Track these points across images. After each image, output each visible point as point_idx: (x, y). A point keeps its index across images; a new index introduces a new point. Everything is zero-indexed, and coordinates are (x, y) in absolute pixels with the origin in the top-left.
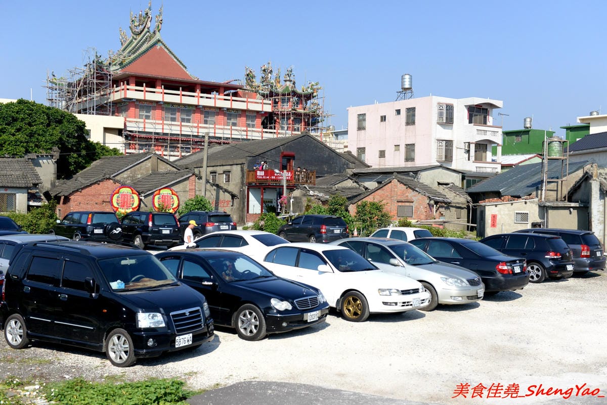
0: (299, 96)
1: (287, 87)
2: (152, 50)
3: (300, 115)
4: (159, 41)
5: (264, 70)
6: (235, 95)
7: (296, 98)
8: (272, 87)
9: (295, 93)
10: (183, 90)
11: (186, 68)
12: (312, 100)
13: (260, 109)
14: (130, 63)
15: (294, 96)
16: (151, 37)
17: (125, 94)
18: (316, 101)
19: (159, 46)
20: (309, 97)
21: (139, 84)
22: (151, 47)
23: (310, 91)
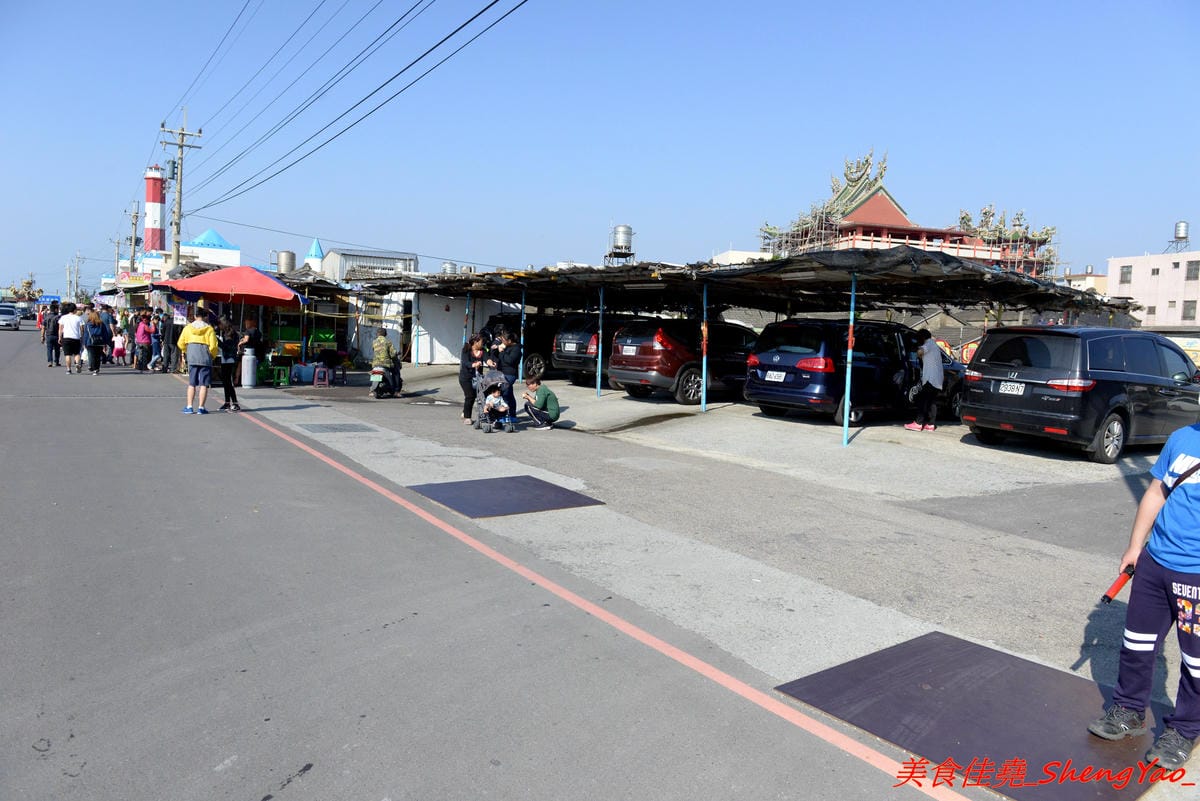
0: (1032, 242)
1: (1017, 232)
2: (874, 197)
3: (1033, 263)
4: (881, 188)
5: (985, 214)
6: (962, 242)
7: (1028, 246)
8: (1000, 232)
9: (1027, 240)
10: (910, 239)
11: (906, 214)
12: (1047, 246)
13: (988, 257)
14: (852, 211)
15: (1026, 242)
16: (871, 185)
17: (854, 244)
18: (1051, 248)
19: (881, 192)
20: (1043, 242)
21: (866, 233)
22: (873, 194)
23: (1044, 237)
